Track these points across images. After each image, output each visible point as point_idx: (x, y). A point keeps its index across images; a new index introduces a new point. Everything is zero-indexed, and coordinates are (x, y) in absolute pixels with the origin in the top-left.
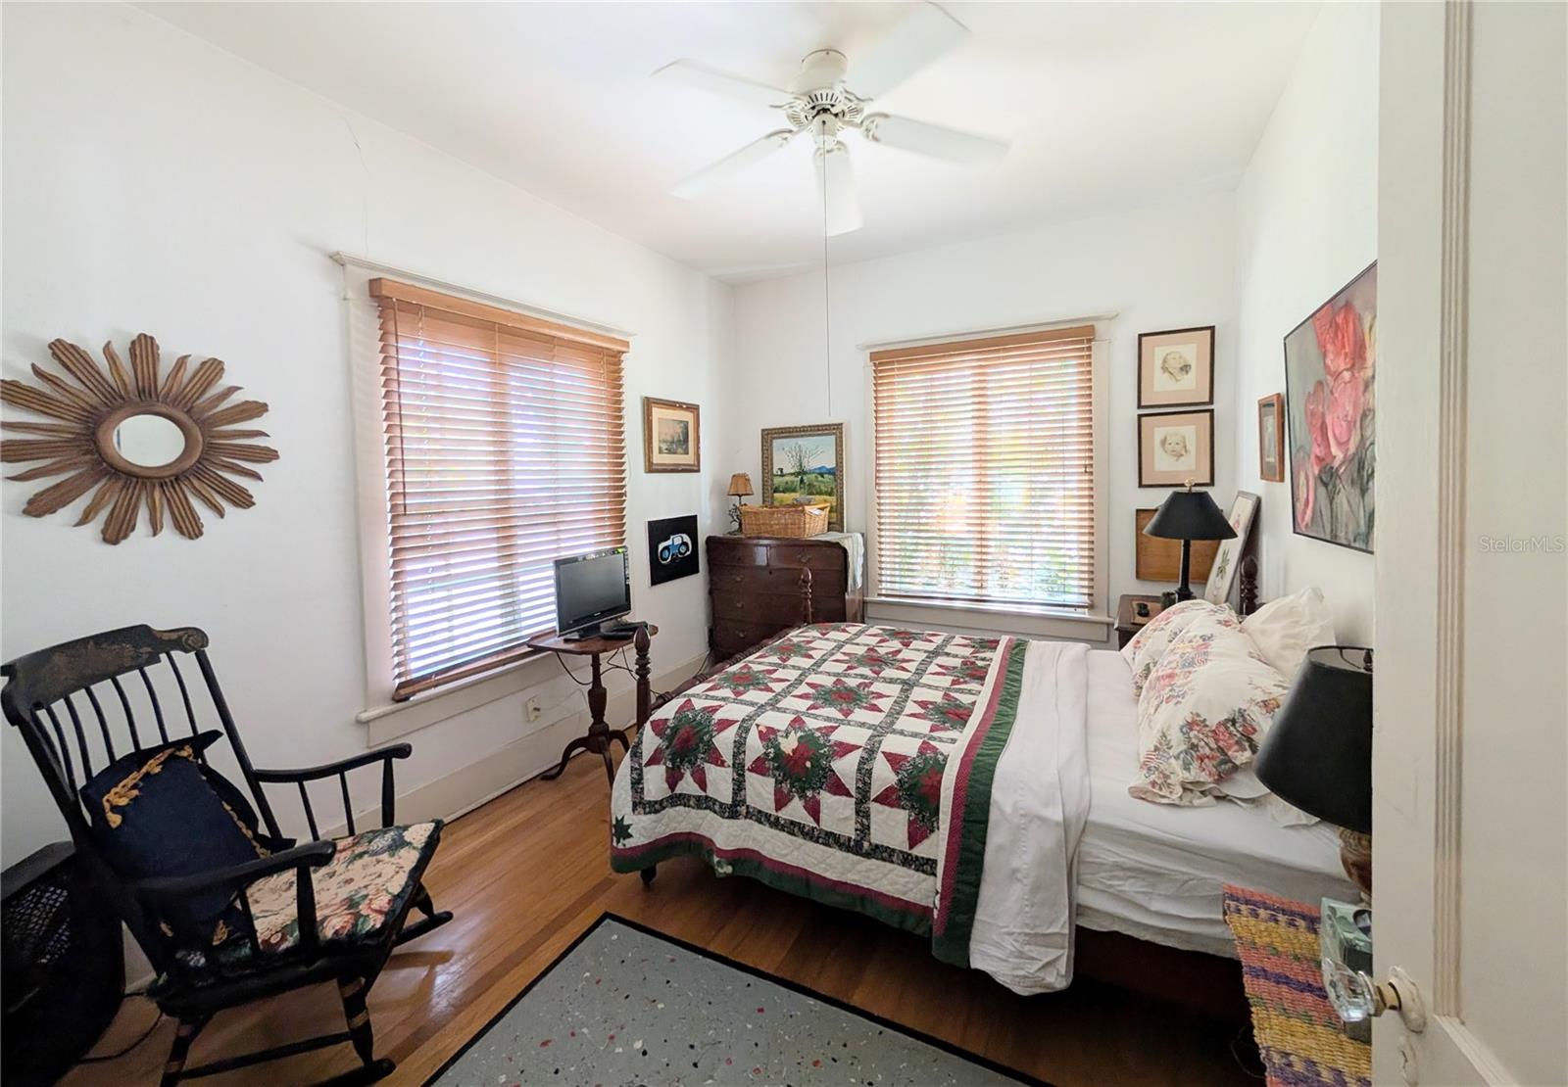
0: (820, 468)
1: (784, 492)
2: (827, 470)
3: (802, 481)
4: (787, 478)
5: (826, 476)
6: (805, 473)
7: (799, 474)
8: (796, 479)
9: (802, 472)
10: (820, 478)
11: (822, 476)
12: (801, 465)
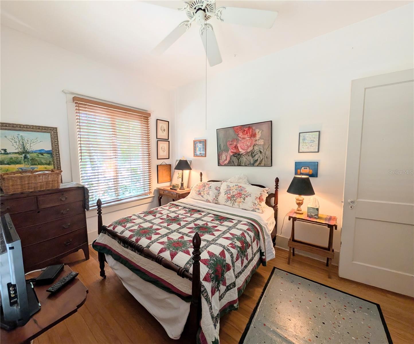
0: (39, 150)
1: (8, 164)
2: (46, 151)
3: (25, 157)
4: (10, 156)
5: (44, 154)
6: (28, 153)
7: (23, 153)
8: (21, 156)
9: (25, 152)
10: (40, 156)
11: (42, 155)
12: (24, 148)
